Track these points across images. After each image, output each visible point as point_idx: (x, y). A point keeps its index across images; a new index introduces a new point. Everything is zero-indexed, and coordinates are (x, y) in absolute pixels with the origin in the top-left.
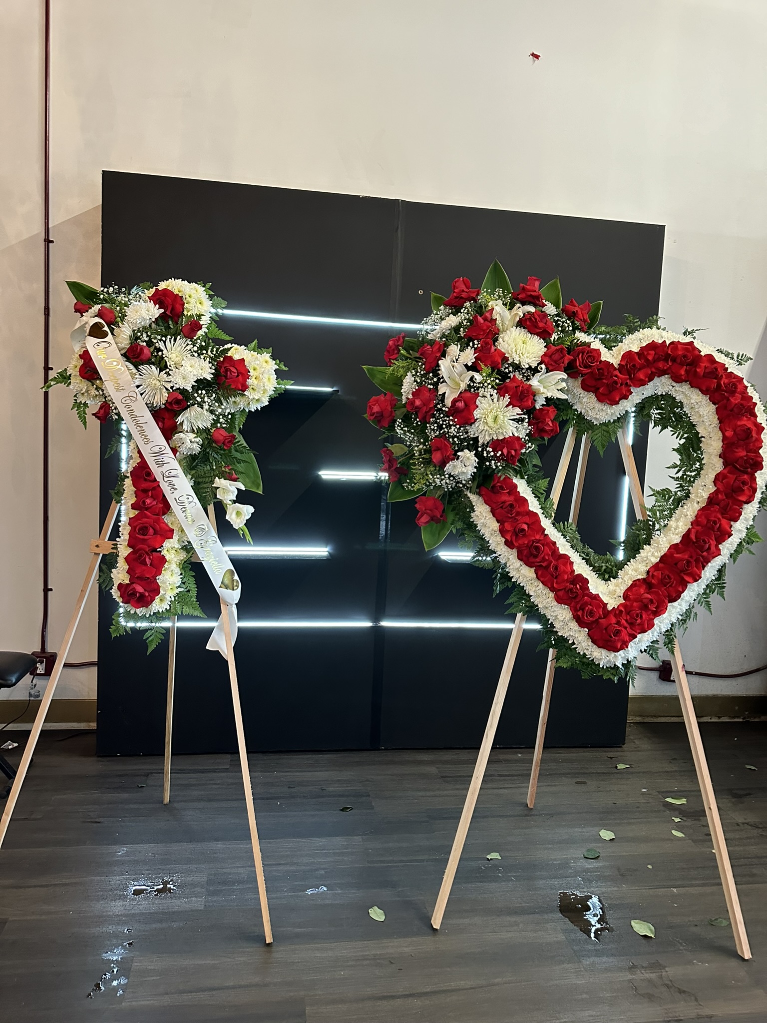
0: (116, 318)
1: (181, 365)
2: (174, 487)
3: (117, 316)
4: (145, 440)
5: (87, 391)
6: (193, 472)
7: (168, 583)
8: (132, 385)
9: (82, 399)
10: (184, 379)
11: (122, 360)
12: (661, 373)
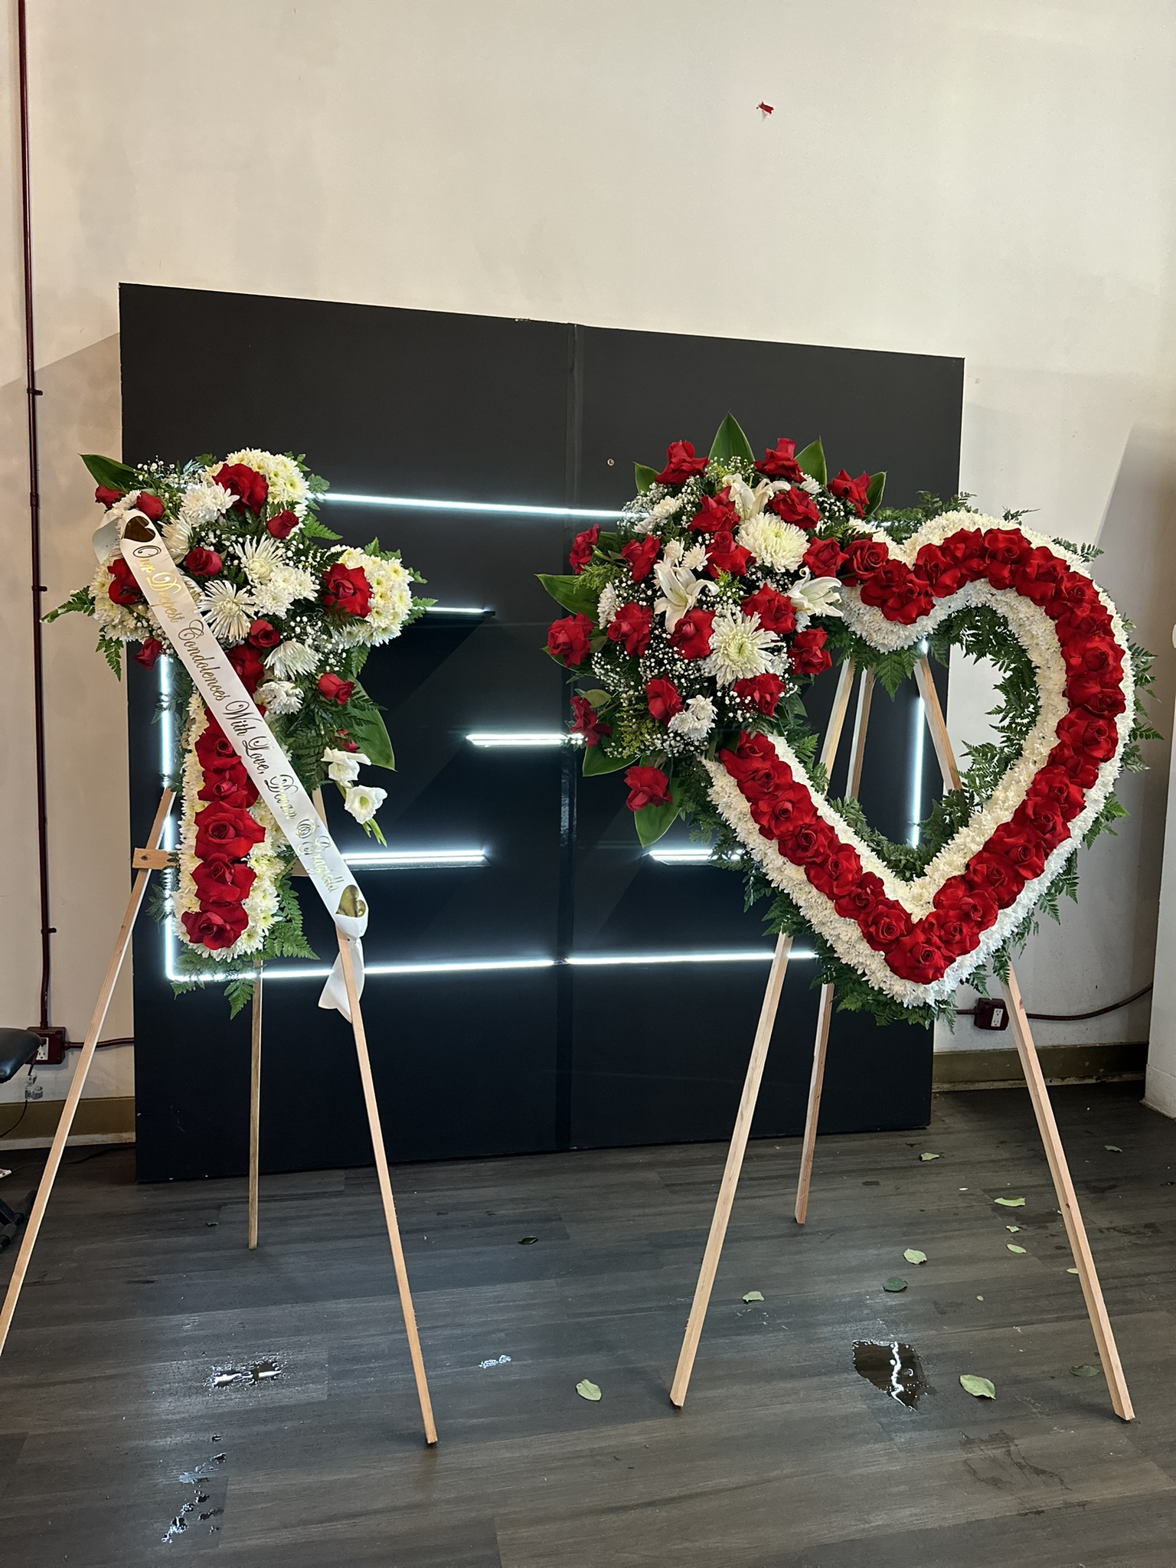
0: (165, 510)
1: (269, 578)
2: (263, 764)
3: (165, 506)
4: (217, 694)
5: (121, 622)
6: (291, 740)
7: (259, 909)
8: (195, 612)
9: (112, 634)
10: (274, 599)
11: (178, 572)
12: (975, 576)
